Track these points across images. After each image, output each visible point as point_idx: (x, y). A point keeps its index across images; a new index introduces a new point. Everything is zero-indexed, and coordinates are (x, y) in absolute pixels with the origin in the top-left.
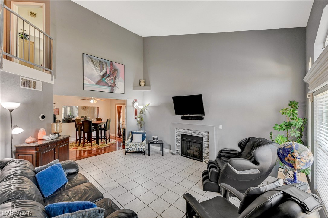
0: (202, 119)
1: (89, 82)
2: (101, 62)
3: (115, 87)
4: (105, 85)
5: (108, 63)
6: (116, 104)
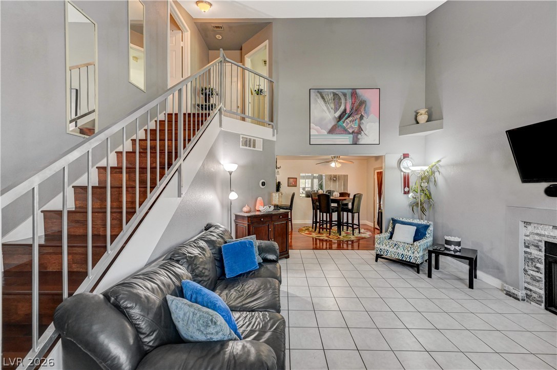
1: (317, 131)
2: (337, 94)
3: (360, 134)
4: (342, 132)
5: (349, 92)
6: (375, 169)
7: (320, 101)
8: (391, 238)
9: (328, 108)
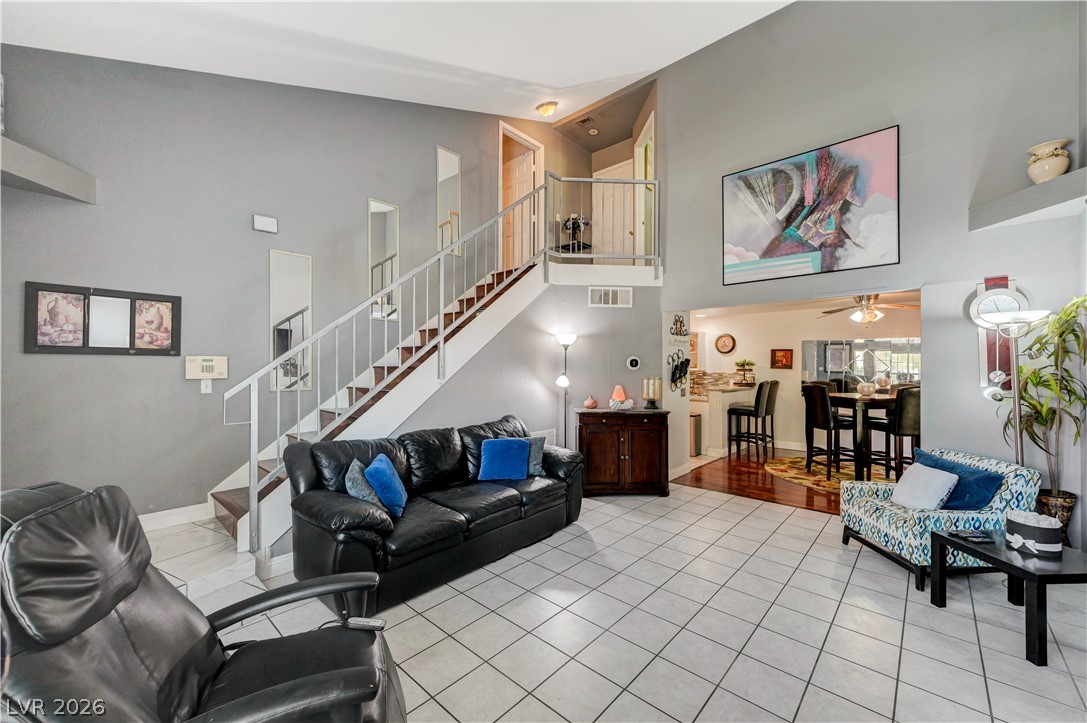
1: (738, 256)
2: (782, 172)
4: (795, 250)
5: (810, 161)
7: (745, 195)
9: (761, 206)
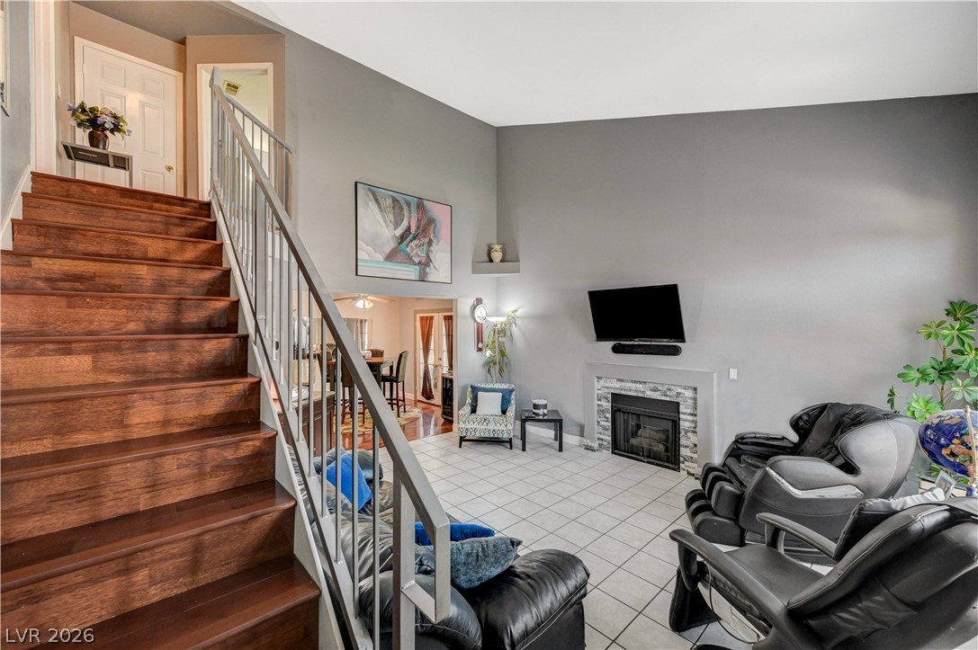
0: (675, 351)
1: (369, 255)
2: (398, 201)
3: (429, 266)
4: (405, 261)
5: (414, 202)
6: (416, 312)
7: (373, 205)
8: (474, 411)
9: (385, 220)
